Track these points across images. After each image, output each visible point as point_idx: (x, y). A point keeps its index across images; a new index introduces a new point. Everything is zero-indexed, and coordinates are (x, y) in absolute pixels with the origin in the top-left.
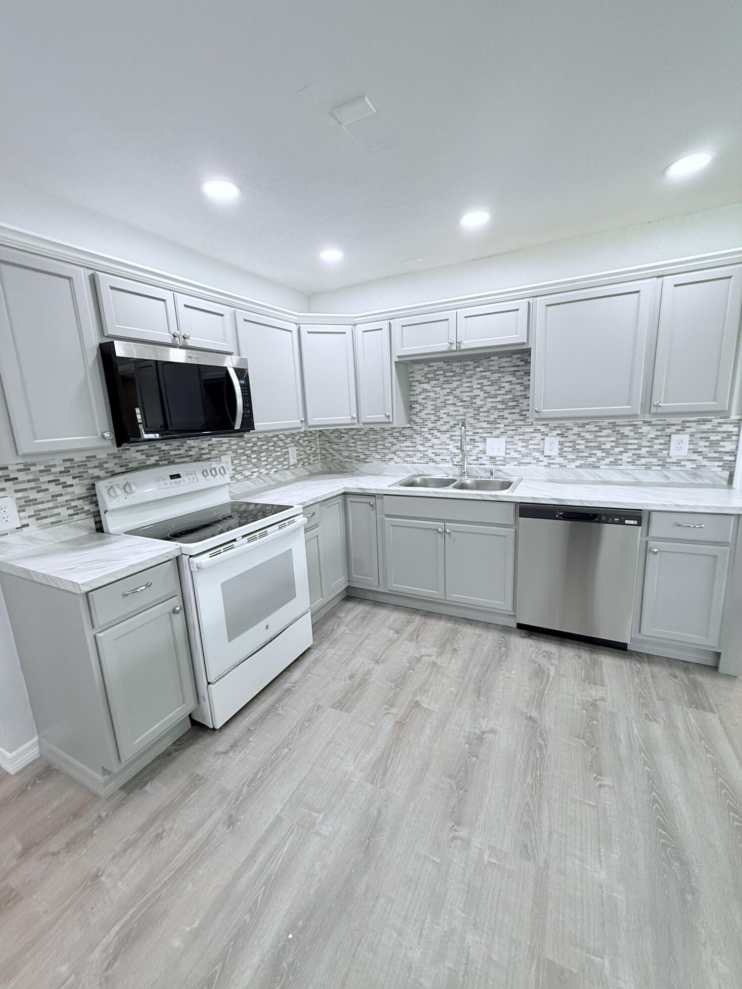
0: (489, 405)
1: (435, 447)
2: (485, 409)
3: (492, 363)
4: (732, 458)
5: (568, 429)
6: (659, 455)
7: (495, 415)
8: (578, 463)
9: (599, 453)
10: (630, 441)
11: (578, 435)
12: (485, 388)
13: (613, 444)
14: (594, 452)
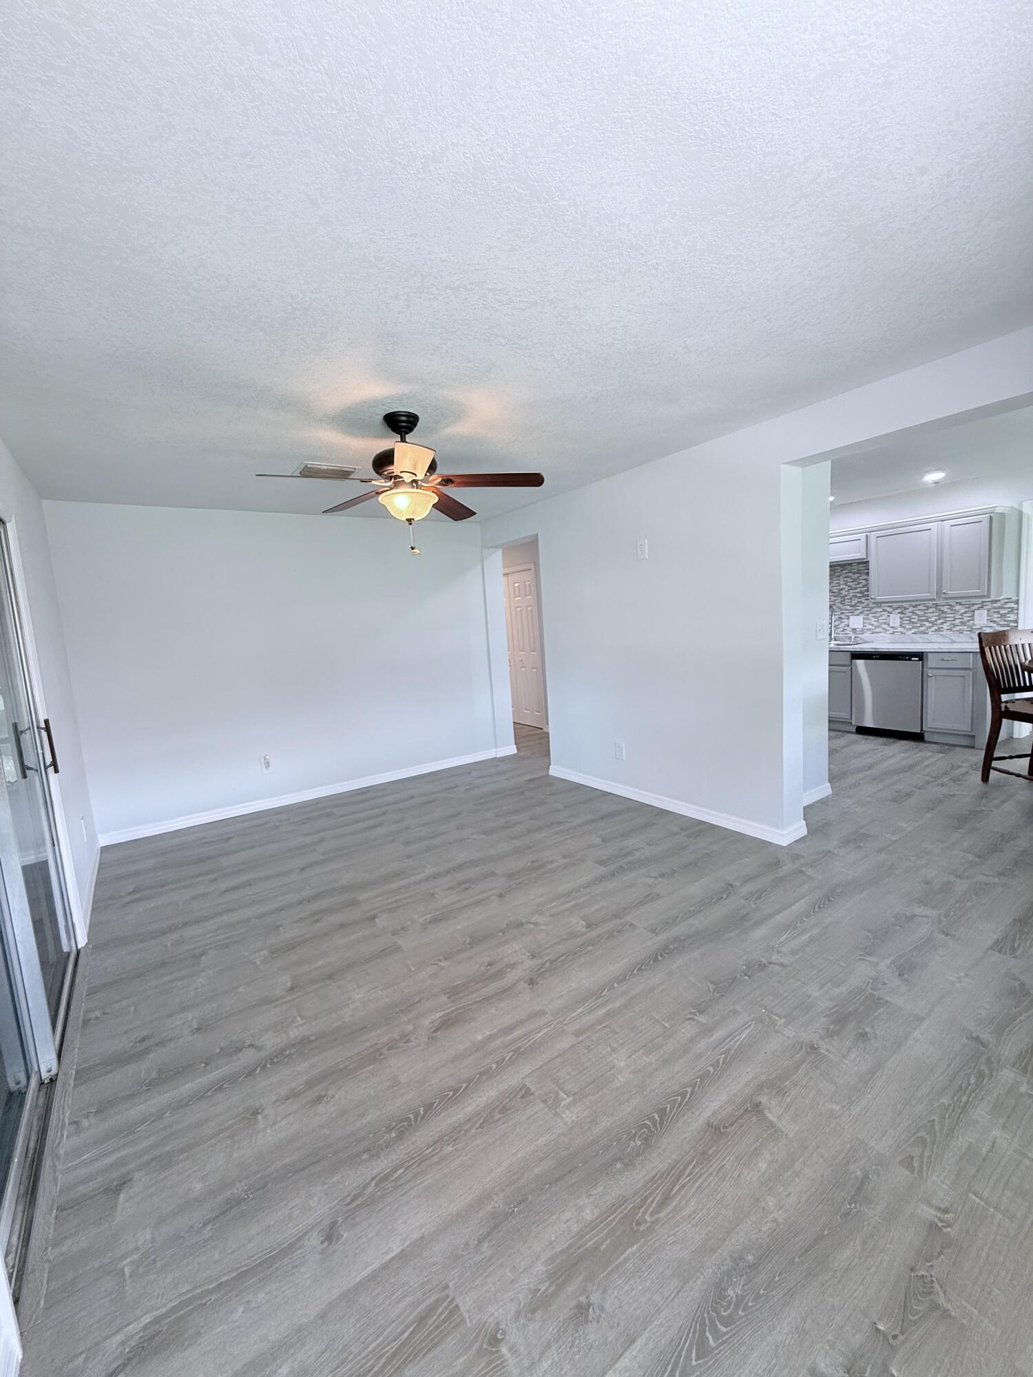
0: (851, 595)
2: (848, 597)
3: (853, 568)
4: (1016, 625)
5: (905, 608)
6: (968, 624)
7: (856, 600)
8: (913, 631)
9: (928, 624)
10: (948, 616)
11: (913, 612)
12: (848, 584)
13: (937, 618)
14: (924, 623)
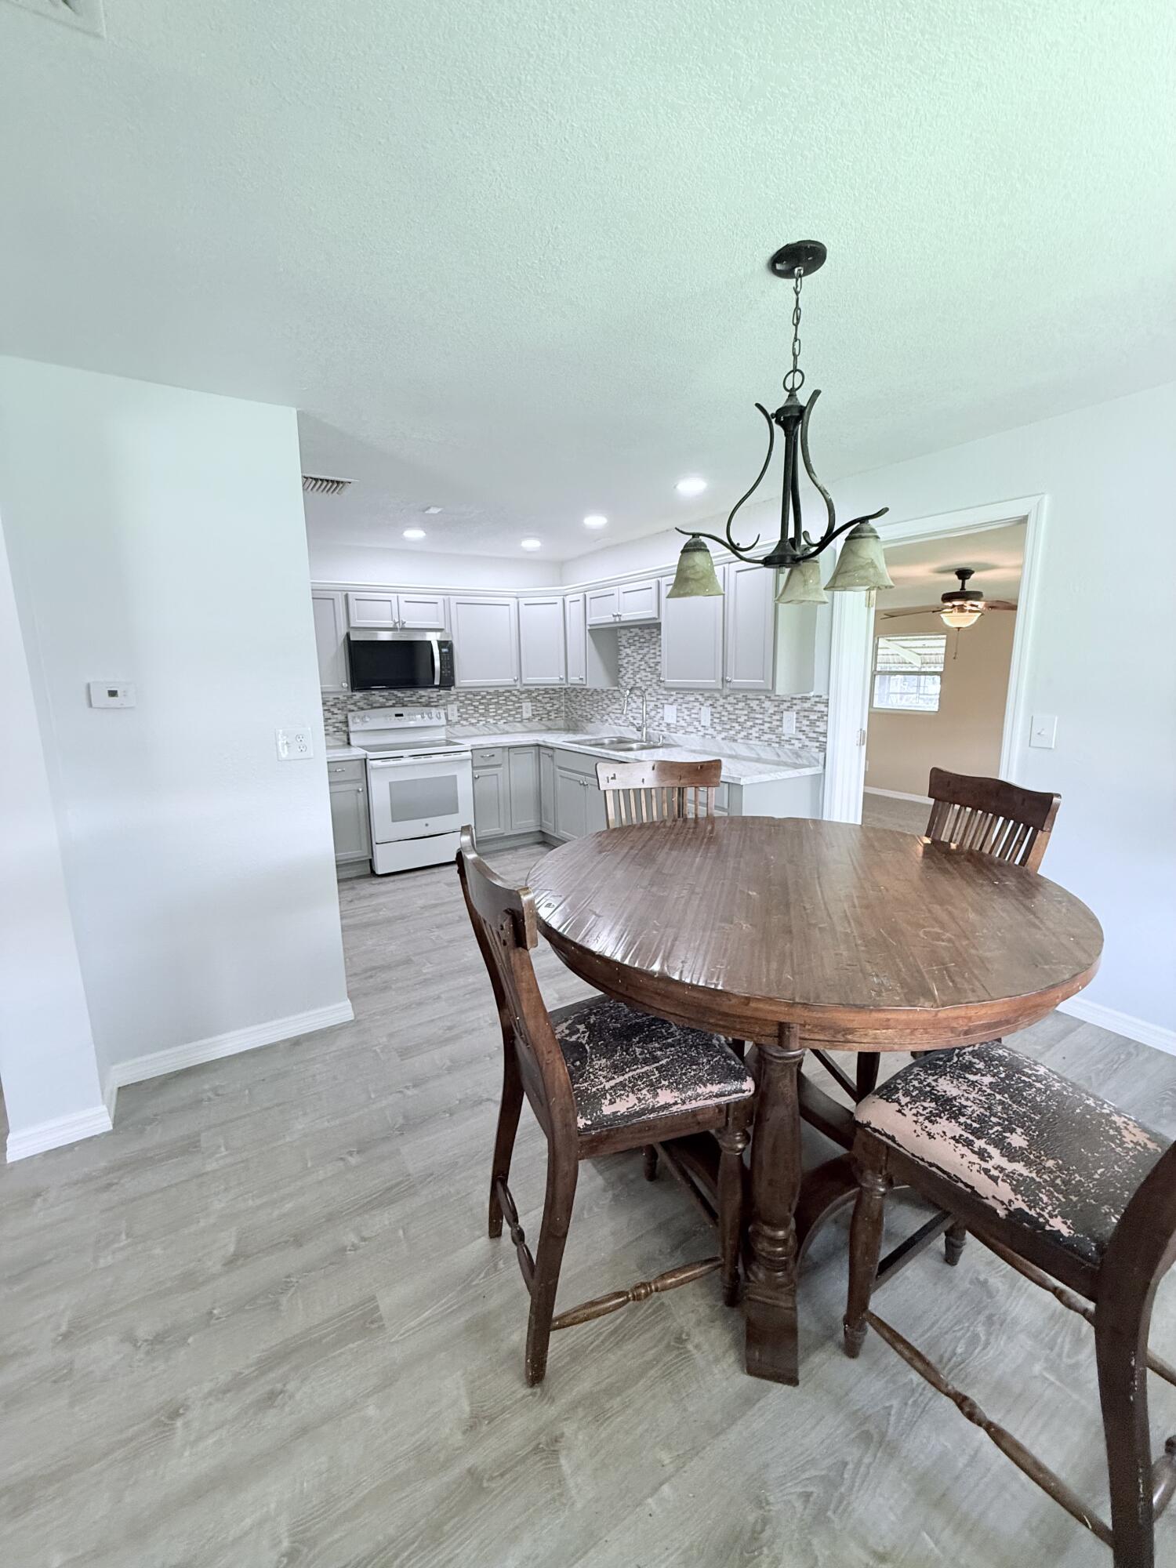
1: (634, 711)
4: (825, 740)
6: (776, 731)
11: (724, 706)
13: (746, 717)
